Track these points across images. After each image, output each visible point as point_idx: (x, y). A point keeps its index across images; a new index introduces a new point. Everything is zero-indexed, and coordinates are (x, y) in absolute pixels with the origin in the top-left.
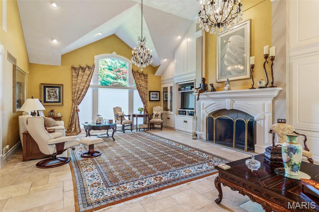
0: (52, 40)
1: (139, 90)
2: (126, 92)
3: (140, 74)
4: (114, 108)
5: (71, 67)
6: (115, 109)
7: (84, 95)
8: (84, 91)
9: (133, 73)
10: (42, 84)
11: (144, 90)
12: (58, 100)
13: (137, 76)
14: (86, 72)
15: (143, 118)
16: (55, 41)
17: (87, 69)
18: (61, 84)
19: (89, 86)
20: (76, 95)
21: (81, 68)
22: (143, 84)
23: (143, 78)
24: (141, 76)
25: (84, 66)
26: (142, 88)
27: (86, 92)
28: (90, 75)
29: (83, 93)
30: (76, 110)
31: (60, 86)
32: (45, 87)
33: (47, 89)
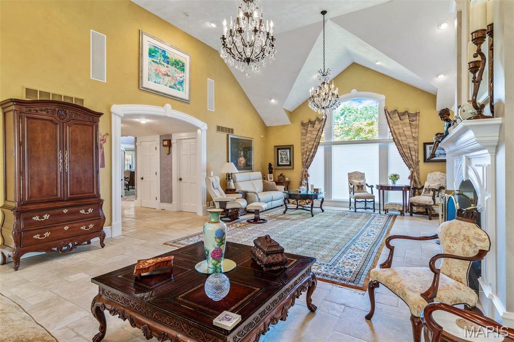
0: (271, 99)
1: (398, 144)
2: (375, 147)
3: (401, 115)
4: (348, 174)
5: (300, 124)
6: (351, 176)
7: (313, 156)
8: (313, 150)
9: (386, 115)
10: (275, 146)
11: (408, 143)
12: (288, 163)
13: (394, 119)
14: (316, 126)
15: (402, 191)
16: (273, 101)
17: (317, 122)
18: (291, 144)
19: (318, 145)
20: (304, 156)
21: (310, 122)
22: (407, 131)
23: (407, 121)
24: (402, 117)
25: (313, 119)
26: (403, 138)
27: (315, 152)
28: (320, 130)
29: (311, 154)
30: (305, 174)
31: (290, 148)
32: (278, 149)
33: (279, 151)
